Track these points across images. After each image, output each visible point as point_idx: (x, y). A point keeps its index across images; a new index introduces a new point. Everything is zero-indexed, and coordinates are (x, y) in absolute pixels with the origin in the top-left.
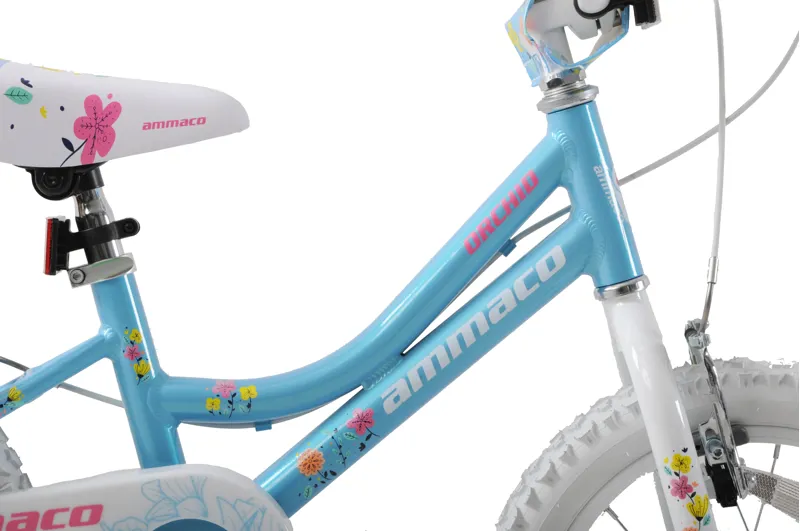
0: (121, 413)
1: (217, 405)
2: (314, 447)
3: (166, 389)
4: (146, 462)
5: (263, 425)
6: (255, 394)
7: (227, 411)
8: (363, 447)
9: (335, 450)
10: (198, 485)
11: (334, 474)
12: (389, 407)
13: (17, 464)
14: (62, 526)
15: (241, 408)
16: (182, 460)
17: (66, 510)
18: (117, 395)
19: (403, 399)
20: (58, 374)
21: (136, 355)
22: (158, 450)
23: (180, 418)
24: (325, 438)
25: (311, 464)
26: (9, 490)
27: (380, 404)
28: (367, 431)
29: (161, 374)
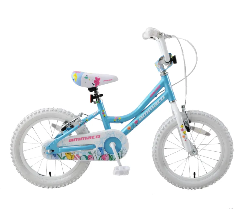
0: (102, 121)
1: (115, 120)
2: (129, 126)
3: (108, 118)
4: (106, 129)
5: (122, 123)
6: (121, 119)
7: (117, 121)
8: (136, 126)
9: (132, 126)
10: (113, 132)
11: (132, 129)
12: (140, 120)
13: (88, 129)
14: (95, 138)
15: (119, 121)
16: (111, 128)
17: (95, 136)
18: (101, 119)
20: (93, 117)
21: (103, 113)
22: (107, 127)
23: (110, 122)
24: (131, 124)
25: (129, 128)
26: (87, 133)
27: (139, 119)
28: (137, 123)
29: (107, 116)
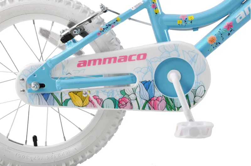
1: (181, 22)
2: (213, 35)
3: (164, 18)
4: (158, 41)
5: (195, 29)
6: (193, 18)
7: (184, 24)
8: (229, 34)
9: (220, 36)
10: (176, 47)
11: (219, 43)
12: (238, 21)
13: (119, 43)
14: (135, 60)
15: (189, 23)
16: (170, 40)
17: (135, 55)
18: (149, 22)
19: (243, 18)
21: (155, 7)
22: (162, 37)
23: (170, 27)
24: (217, 31)
25: (212, 40)
26: (118, 50)
27: (235, 20)
28: (231, 29)
29: (163, 14)
